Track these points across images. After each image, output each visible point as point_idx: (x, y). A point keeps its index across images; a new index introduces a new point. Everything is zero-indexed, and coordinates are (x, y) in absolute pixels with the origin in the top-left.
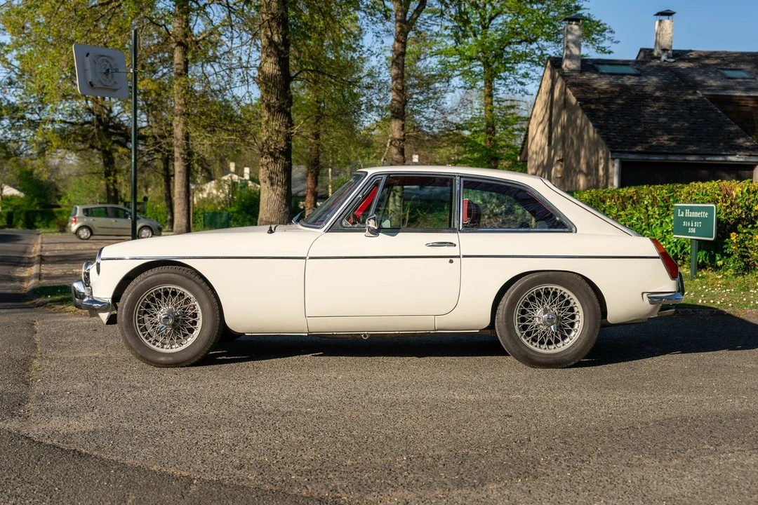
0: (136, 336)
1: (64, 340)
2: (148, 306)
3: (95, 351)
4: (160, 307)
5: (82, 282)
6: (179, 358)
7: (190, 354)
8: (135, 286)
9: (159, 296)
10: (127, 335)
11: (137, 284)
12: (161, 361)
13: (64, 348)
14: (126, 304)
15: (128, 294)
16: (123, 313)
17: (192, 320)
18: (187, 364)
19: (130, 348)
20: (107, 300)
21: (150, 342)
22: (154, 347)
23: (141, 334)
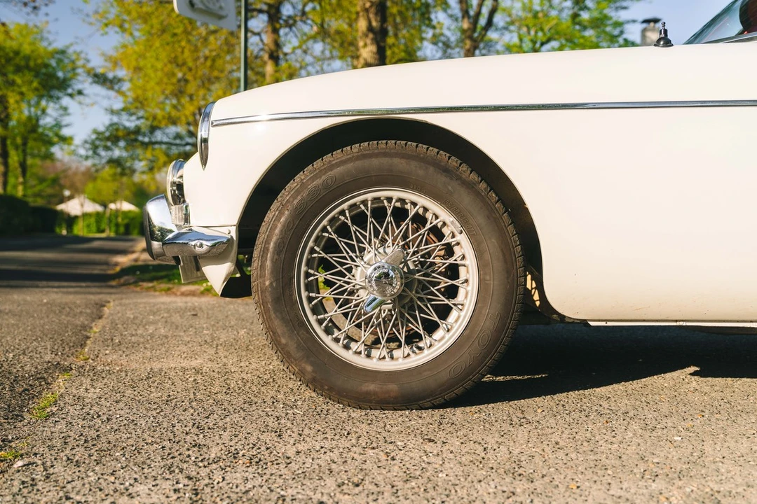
0: (299, 325)
1: (139, 332)
2: (331, 247)
3: (194, 355)
4: (362, 250)
5: (167, 200)
6: (415, 385)
7: (444, 375)
8: (298, 192)
9: (360, 219)
10: (277, 323)
11: (303, 185)
12: (368, 393)
13: (135, 345)
14: (274, 239)
15: (281, 213)
16: (268, 263)
17: (445, 282)
18: (437, 402)
19: (286, 357)
20: (225, 230)
21: (337, 340)
22: (348, 356)
23: (312, 319)
